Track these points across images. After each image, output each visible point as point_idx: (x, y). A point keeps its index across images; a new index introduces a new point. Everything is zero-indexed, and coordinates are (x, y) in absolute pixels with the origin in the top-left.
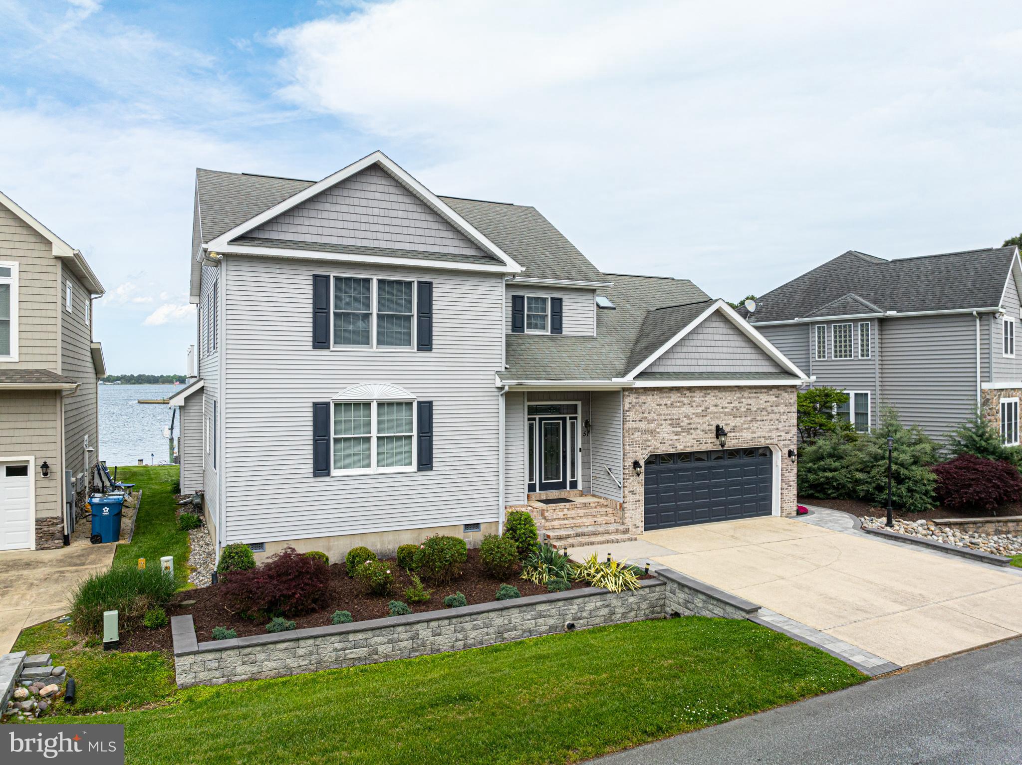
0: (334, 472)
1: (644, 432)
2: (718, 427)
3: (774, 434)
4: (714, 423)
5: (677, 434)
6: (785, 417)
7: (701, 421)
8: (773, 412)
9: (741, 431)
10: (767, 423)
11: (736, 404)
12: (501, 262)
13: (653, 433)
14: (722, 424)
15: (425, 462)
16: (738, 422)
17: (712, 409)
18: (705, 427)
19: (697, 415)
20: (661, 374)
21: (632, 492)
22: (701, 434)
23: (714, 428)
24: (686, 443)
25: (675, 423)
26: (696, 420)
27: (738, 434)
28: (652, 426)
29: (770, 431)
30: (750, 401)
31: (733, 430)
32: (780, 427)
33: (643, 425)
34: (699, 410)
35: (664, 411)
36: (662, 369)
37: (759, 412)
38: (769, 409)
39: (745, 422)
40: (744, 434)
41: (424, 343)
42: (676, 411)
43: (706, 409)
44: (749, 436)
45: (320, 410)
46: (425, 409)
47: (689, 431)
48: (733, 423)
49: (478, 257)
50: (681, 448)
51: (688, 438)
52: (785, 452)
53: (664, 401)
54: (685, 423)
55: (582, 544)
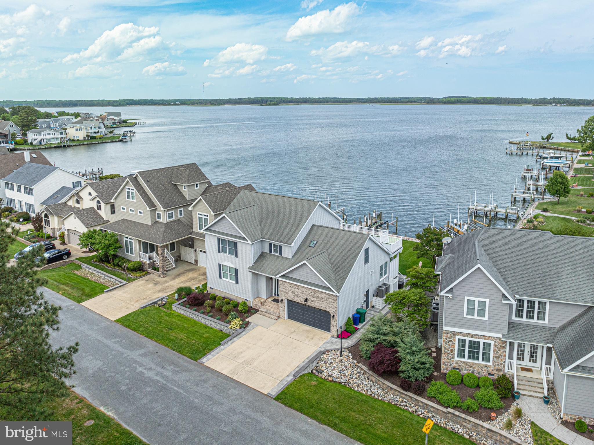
0: (223, 278)
1: (284, 292)
2: (307, 298)
3: (327, 307)
4: (306, 297)
5: (294, 296)
6: (332, 303)
8: (327, 300)
9: (315, 302)
10: (325, 303)
11: (314, 293)
12: (247, 241)
13: (287, 293)
14: (308, 298)
15: (237, 282)
16: (314, 299)
17: (305, 292)
18: (303, 297)
19: (300, 292)
20: (289, 277)
22: (301, 299)
24: (296, 299)
25: (293, 293)
26: (300, 294)
28: (287, 291)
30: (318, 294)
31: (312, 301)
32: (330, 306)
33: (284, 290)
34: (301, 291)
35: (290, 288)
36: (289, 275)
37: (322, 298)
38: (326, 299)
39: (316, 300)
40: (316, 304)
41: (236, 256)
42: (293, 290)
43: (303, 292)
44: (318, 305)
45: (220, 265)
46: (237, 271)
47: (297, 296)
48: (312, 299)
49: (244, 239)
50: (295, 300)
51: (297, 298)
52: (332, 315)
53: (290, 285)
54: (296, 293)
55: (263, 315)
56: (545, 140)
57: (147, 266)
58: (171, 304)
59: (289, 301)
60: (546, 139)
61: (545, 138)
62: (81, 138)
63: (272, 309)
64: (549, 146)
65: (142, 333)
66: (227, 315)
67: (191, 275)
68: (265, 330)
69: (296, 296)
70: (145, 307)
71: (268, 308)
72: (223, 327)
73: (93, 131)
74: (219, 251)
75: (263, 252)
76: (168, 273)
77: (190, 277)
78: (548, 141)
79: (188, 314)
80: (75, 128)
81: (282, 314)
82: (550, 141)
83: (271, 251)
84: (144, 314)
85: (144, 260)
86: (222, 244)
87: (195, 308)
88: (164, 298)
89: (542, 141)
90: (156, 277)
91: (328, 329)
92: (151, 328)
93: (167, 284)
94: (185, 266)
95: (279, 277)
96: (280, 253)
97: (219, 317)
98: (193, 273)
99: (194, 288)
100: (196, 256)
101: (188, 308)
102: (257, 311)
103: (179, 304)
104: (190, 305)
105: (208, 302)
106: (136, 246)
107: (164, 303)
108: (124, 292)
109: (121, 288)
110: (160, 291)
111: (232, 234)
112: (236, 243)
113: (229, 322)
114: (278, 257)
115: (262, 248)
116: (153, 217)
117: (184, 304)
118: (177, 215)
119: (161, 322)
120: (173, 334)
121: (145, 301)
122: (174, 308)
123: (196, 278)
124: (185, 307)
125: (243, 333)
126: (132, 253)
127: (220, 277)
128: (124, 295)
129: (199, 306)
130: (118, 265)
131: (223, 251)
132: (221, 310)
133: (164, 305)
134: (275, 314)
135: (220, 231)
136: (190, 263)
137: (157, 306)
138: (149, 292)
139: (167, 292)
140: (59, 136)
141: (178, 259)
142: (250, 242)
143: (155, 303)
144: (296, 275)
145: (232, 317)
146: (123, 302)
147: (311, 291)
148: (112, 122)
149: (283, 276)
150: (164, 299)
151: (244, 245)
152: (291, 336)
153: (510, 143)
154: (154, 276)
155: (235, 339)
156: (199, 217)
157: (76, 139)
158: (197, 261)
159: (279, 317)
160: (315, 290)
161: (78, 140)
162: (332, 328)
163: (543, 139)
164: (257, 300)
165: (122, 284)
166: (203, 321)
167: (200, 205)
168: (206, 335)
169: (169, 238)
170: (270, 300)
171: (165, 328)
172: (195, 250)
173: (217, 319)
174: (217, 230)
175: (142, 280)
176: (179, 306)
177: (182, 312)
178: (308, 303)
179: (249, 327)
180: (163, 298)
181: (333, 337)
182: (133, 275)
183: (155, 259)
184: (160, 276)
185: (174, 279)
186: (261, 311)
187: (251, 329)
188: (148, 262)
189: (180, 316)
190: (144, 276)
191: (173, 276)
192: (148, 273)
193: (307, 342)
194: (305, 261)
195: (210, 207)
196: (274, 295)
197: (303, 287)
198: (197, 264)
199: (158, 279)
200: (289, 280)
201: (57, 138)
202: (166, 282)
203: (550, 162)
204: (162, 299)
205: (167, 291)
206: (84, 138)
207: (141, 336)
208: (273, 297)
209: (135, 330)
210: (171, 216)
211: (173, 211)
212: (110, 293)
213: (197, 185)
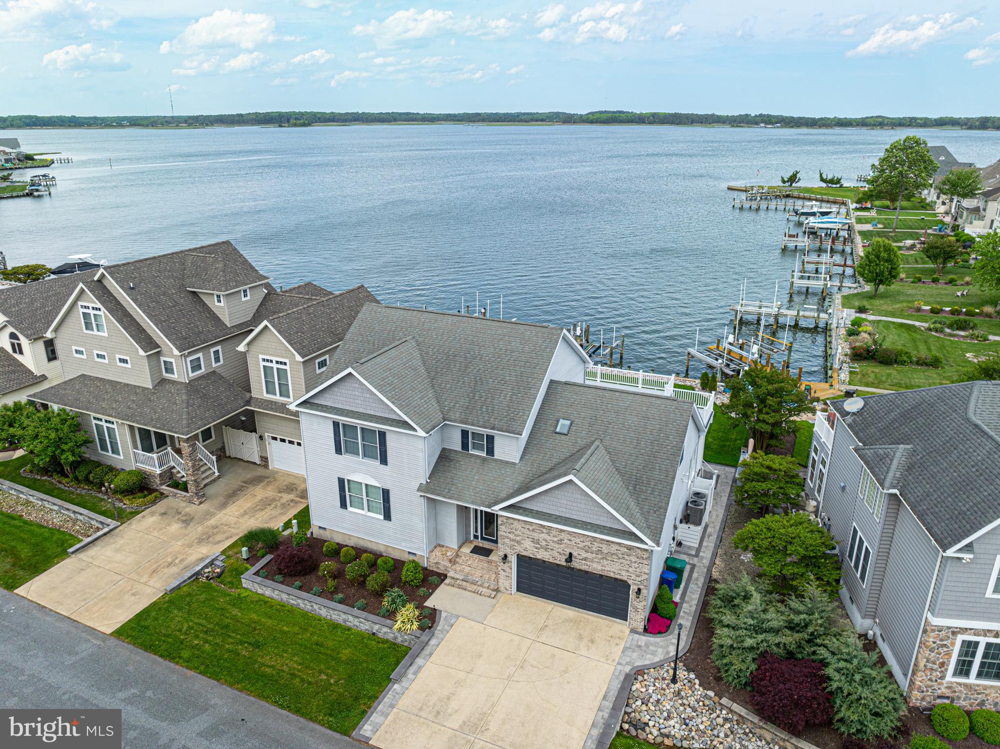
0: (350, 509)
1: (513, 540)
2: (571, 554)
3: (623, 573)
4: (568, 551)
5: (536, 548)
7: (557, 546)
8: (623, 558)
9: (592, 562)
10: (618, 564)
11: (589, 544)
12: (414, 429)
13: (518, 542)
14: (575, 554)
15: (387, 517)
16: (589, 555)
17: (566, 541)
18: (561, 550)
19: (553, 542)
20: (525, 509)
21: (504, 570)
22: (556, 555)
23: (567, 553)
24: (542, 555)
25: (536, 542)
26: (553, 544)
27: (589, 563)
28: (518, 538)
29: (620, 570)
30: (600, 545)
31: (585, 559)
32: (630, 569)
33: (511, 536)
34: (556, 539)
35: (528, 532)
36: (528, 506)
37: (610, 554)
38: (620, 556)
39: (595, 558)
40: (595, 565)
41: (384, 461)
42: (536, 535)
43: (561, 540)
44: (600, 568)
45: (341, 481)
46: (386, 493)
47: (546, 550)
48: (584, 555)
49: (405, 425)
50: (539, 557)
51: (545, 553)
52: (633, 588)
53: (528, 526)
54: (544, 543)
55: (460, 587)
56: (787, 184)
57: (158, 481)
58: (238, 573)
59: (520, 558)
60: (788, 181)
61: (786, 179)
63: (478, 573)
64: (796, 194)
65: (188, 663)
66: (379, 594)
67: (260, 493)
68: (478, 626)
69: (542, 548)
70: (178, 587)
71: (467, 569)
72: (376, 627)
74: (338, 451)
75: (444, 450)
76: (210, 491)
77: (259, 498)
78: (791, 185)
79: (284, 597)
81: (503, 583)
82: (794, 185)
83: (465, 446)
84: (180, 609)
85: (147, 468)
86: (345, 436)
87: (298, 583)
88: (216, 559)
89: (782, 184)
90: (183, 504)
91: (623, 615)
92: (207, 647)
93: (213, 522)
94: (240, 471)
95: (500, 510)
96: (491, 451)
97: (362, 602)
98: (264, 488)
99: (277, 525)
100: (263, 448)
101: (282, 583)
102: (443, 577)
103: (257, 573)
104: (285, 575)
105: (327, 565)
106: (123, 436)
107: (218, 570)
108: (117, 551)
109: (106, 538)
110: (200, 541)
111: (372, 413)
112: (383, 435)
113: (391, 615)
114: (484, 459)
115: (443, 441)
116: (155, 368)
117: (267, 573)
118: (209, 362)
119: (227, 626)
120: (267, 660)
121: (174, 570)
122: (245, 583)
123: (274, 500)
124: (273, 580)
125: (433, 642)
126: (115, 451)
127: (343, 505)
128: (119, 557)
129: (304, 575)
130: (87, 480)
131: (347, 452)
132: (362, 584)
133: (219, 575)
134: (486, 585)
135: (340, 406)
136: (248, 462)
137: (204, 580)
138: (177, 546)
139: (219, 542)
141: (222, 456)
142: (421, 433)
143: (197, 574)
144: (542, 505)
145: (393, 602)
146: (120, 577)
147: (582, 539)
149: (511, 508)
150: (217, 563)
151: (404, 438)
152: (543, 639)
153: (729, 189)
154: (176, 500)
155: (419, 661)
156: (264, 366)
158: (267, 458)
159: (497, 590)
160: (593, 537)
162: (631, 613)
163: (784, 182)
164: (438, 552)
165: (106, 530)
166: (323, 612)
167: (265, 337)
168: (345, 654)
169: (202, 419)
170: (466, 550)
171: (242, 643)
172: (261, 437)
173: (359, 609)
174: (329, 404)
175: (152, 514)
176: (259, 579)
177: (268, 592)
178: (576, 564)
179: (441, 625)
180: (213, 560)
181: (633, 631)
182: (126, 504)
183: (172, 464)
184: (191, 502)
185: (224, 505)
186: (453, 578)
187: (446, 627)
188: (158, 471)
189: (264, 602)
190: (154, 502)
191: (222, 499)
192: (163, 496)
193: (584, 651)
194: (571, 477)
195: (291, 345)
196: (472, 538)
197: (562, 531)
198: (266, 466)
199: (188, 510)
200: (527, 516)
202: (209, 515)
203: (820, 221)
204: (211, 563)
205: (219, 537)
207: (190, 673)
208: (471, 542)
209: (169, 656)
210: (196, 366)
211: (200, 355)
212: (82, 555)
213: (245, 291)
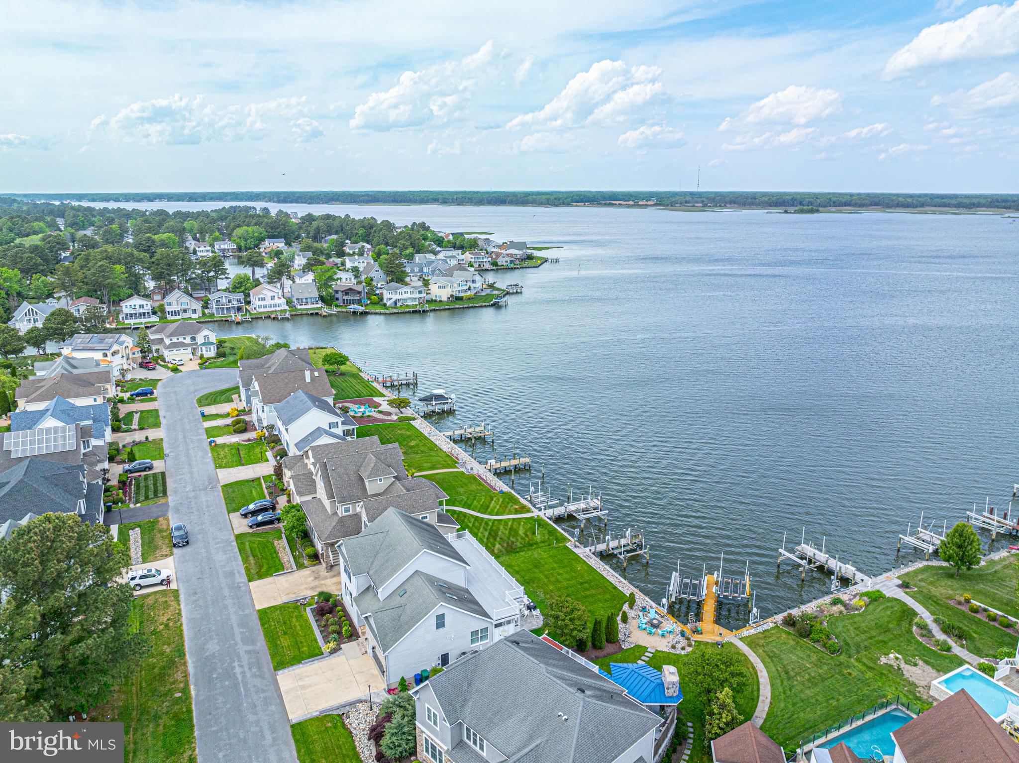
0: (347, 597)
15: (352, 605)
46: (351, 594)
55: (358, 645)
57: (320, 557)
58: (309, 605)
62: (444, 299)
65: (265, 630)
68: (345, 661)
70: (288, 603)
73: (460, 288)
75: (370, 584)
76: (334, 568)
79: (312, 621)
80: (438, 285)
84: (280, 611)
85: (319, 549)
87: (318, 618)
88: (308, 597)
92: (274, 627)
93: (322, 582)
97: (326, 634)
99: (336, 593)
101: (315, 616)
102: (358, 638)
103: (313, 609)
104: (318, 613)
105: (327, 616)
107: (306, 602)
108: (285, 581)
109: (288, 574)
110: (312, 588)
113: (327, 643)
114: (375, 595)
118: (355, 510)
119: (286, 623)
120: (282, 639)
121: (294, 596)
122: (307, 611)
124: (314, 613)
125: (327, 658)
128: (284, 584)
129: (322, 616)
133: (303, 605)
137: (299, 604)
138: (304, 587)
139: (314, 592)
140: (418, 296)
143: (298, 601)
145: (332, 639)
146: (278, 591)
148: (509, 259)
149: (365, 617)
150: (307, 599)
154: (320, 568)
155: (315, 661)
157: (438, 299)
161: (441, 301)
165: (291, 571)
166: (315, 632)
169: (334, 536)
171: (283, 630)
173: (323, 636)
175: (310, 570)
176: (310, 611)
177: (309, 617)
182: (305, 562)
185: (332, 577)
186: (360, 641)
187: (336, 656)
189: (306, 620)
190: (314, 565)
191: (335, 574)
192: (319, 564)
199: (321, 573)
201: (415, 299)
202: (324, 579)
204: (305, 598)
205: (316, 590)
206: (449, 298)
207: (261, 632)
209: (263, 624)
210: (347, 510)
211: (350, 506)
212: (276, 578)
213: (380, 479)
